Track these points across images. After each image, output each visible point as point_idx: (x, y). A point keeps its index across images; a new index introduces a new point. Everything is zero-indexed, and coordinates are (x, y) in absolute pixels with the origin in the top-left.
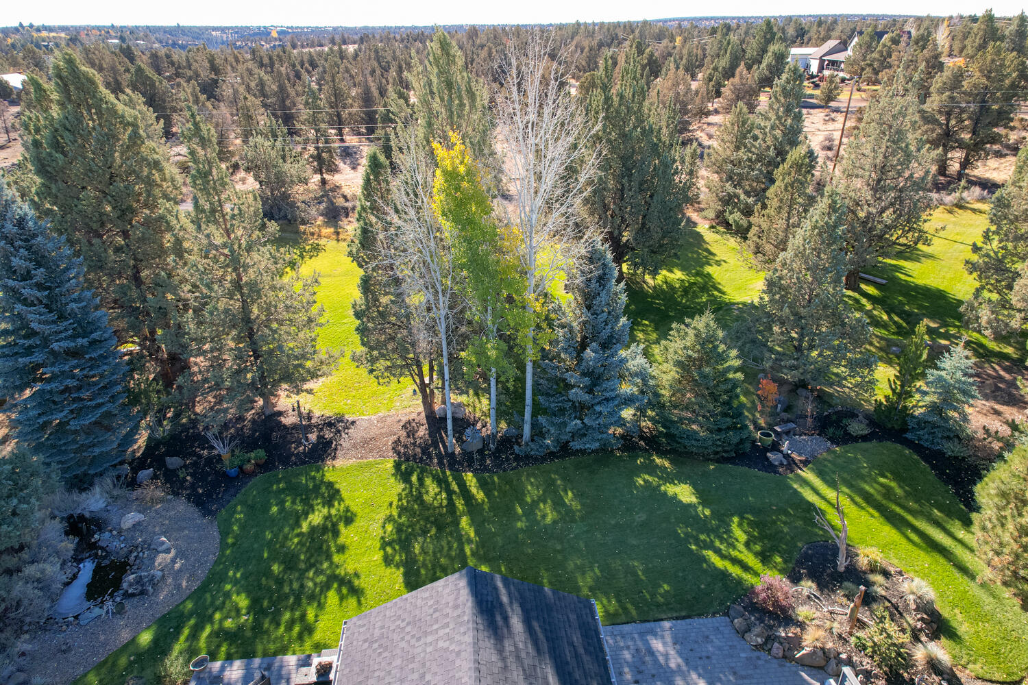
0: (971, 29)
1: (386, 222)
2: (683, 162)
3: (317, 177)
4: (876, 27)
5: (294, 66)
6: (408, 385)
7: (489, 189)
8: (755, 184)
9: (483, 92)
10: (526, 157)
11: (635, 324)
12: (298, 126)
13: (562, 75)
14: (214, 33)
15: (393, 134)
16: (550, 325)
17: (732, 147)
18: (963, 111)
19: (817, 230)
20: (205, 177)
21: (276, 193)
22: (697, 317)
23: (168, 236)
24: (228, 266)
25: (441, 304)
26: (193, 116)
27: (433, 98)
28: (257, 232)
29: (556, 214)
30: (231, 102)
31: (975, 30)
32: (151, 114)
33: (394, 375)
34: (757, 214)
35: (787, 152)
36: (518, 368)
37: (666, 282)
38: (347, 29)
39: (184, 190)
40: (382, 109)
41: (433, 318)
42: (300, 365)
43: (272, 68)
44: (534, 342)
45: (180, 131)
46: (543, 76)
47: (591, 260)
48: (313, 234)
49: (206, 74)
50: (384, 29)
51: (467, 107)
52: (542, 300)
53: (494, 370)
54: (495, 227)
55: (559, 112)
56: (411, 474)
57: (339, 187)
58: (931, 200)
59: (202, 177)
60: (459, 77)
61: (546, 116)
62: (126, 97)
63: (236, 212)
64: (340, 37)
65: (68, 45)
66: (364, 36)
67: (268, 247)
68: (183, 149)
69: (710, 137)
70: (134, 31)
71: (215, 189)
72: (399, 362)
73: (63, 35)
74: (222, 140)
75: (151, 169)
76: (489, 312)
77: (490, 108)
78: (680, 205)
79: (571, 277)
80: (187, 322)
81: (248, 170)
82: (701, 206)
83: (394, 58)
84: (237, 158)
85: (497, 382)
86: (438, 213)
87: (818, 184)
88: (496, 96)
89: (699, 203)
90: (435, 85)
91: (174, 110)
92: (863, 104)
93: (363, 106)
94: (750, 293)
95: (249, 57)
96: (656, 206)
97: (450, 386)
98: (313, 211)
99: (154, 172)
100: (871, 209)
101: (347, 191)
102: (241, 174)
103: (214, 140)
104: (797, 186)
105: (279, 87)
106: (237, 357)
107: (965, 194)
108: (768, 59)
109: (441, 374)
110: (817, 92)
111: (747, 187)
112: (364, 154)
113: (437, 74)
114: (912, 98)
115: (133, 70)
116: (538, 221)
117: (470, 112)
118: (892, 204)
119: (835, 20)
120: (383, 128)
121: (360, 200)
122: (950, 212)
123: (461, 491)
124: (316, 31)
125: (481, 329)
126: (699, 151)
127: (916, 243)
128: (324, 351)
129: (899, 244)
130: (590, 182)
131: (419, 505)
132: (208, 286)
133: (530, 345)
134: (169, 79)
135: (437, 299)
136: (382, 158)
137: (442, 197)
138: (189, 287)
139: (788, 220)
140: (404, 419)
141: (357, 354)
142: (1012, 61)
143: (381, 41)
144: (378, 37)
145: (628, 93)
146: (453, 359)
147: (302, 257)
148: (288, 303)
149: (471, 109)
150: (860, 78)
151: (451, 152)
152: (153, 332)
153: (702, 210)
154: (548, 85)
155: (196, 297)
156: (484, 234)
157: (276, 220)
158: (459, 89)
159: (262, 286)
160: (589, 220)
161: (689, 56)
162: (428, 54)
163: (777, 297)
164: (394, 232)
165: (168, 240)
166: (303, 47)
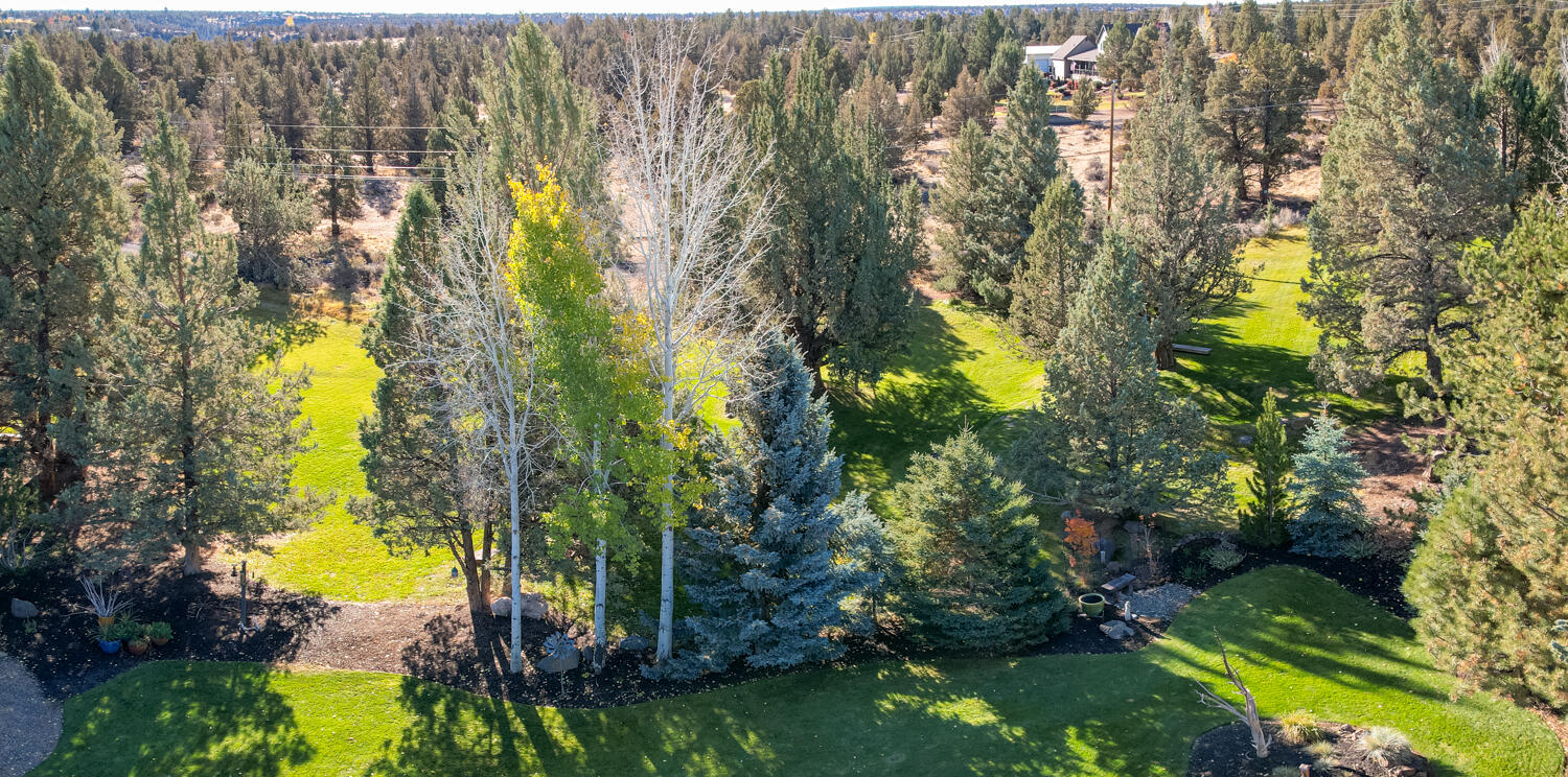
0: (1235, 18)
1: (429, 299)
2: (899, 208)
3: (327, 223)
4: (1126, 18)
5: (312, 64)
6: (444, 560)
7: (599, 253)
8: (1006, 235)
9: (590, 108)
10: (657, 205)
11: (849, 461)
12: (307, 147)
13: (710, 84)
14: (209, 20)
15: (449, 165)
16: (704, 470)
17: (967, 184)
18: (1248, 116)
19: (1103, 292)
20: (165, 210)
21: (261, 242)
22: (950, 441)
23: (97, 287)
24: (172, 341)
25: (513, 434)
26: (163, 125)
27: (513, 115)
28: (225, 297)
29: (706, 293)
30: (218, 110)
31: (1240, 20)
32: (109, 120)
33: (420, 543)
34: (1017, 278)
35: (1043, 187)
36: (646, 541)
37: (894, 392)
38: (392, 17)
39: (133, 225)
40: (435, 129)
41: (496, 456)
42: (258, 508)
43: (280, 66)
44: (676, 499)
45: (142, 145)
46: (681, 86)
47: (768, 364)
48: (309, 308)
49: (189, 71)
50: (445, 17)
51: (566, 129)
52: (688, 430)
53: (602, 543)
54: (607, 313)
55: (707, 138)
56: (434, 700)
57: (359, 241)
58: (1239, 232)
59: (160, 210)
60: (554, 86)
61: (687, 143)
62: (84, 97)
63: (199, 263)
64: (383, 27)
65: (32, 33)
66: (416, 27)
67: (239, 320)
68: (142, 170)
69: (934, 171)
70: (110, 17)
71: (174, 228)
72: (431, 522)
73: (29, 21)
74: (197, 160)
75: (95, 192)
76: (596, 449)
77: (600, 131)
78: (903, 272)
79: (736, 392)
80: (96, 413)
81: (226, 205)
82: (934, 272)
83: (458, 57)
84: (213, 187)
85: (608, 562)
86: (515, 289)
87: (1093, 227)
88: (610, 113)
89: (930, 268)
90: (517, 96)
91: (140, 116)
92: (1130, 116)
93: (406, 123)
94: (1026, 395)
95: (251, 51)
96: (865, 276)
97: (520, 566)
98: (315, 274)
99: (98, 196)
100: (1167, 254)
101: (371, 247)
102: (216, 210)
103: (186, 160)
104: (1066, 231)
105: (286, 92)
106: (158, 478)
107: (1276, 220)
108: (998, 61)
109: (506, 546)
110: (1069, 103)
111: (997, 240)
112: (403, 193)
113: (521, 81)
114: (1186, 104)
115: (99, 64)
116: (679, 303)
117: (570, 137)
118: (1192, 245)
119: (1075, 11)
120: (435, 156)
121: (390, 262)
122: (1264, 245)
123: (531, 734)
124: (350, 19)
125: (581, 477)
126: (920, 192)
127: (1234, 292)
128: (302, 491)
129: (1214, 297)
130: (759, 242)
131: (443, 751)
132: (138, 367)
133: (668, 503)
134: (142, 76)
135: (505, 425)
136: (430, 200)
137: (523, 263)
138: (110, 363)
139: (1061, 283)
140: (430, 614)
141: (359, 502)
142: (1288, 54)
143: (440, 34)
144: (435, 27)
145: (809, 109)
146: (526, 523)
147: (288, 341)
148: (255, 408)
149: (571, 131)
150: (1119, 82)
151: (539, 195)
152: (45, 418)
153: (935, 278)
154: (688, 98)
155: (118, 380)
156: (589, 323)
157: (256, 282)
158: (553, 102)
159: (218, 377)
160: (760, 301)
161: (890, 58)
162: (509, 53)
163: (1067, 395)
164: (440, 315)
165: (96, 292)
166: (327, 39)
